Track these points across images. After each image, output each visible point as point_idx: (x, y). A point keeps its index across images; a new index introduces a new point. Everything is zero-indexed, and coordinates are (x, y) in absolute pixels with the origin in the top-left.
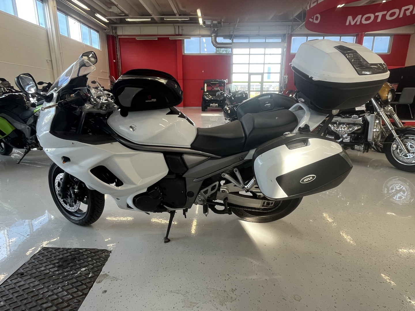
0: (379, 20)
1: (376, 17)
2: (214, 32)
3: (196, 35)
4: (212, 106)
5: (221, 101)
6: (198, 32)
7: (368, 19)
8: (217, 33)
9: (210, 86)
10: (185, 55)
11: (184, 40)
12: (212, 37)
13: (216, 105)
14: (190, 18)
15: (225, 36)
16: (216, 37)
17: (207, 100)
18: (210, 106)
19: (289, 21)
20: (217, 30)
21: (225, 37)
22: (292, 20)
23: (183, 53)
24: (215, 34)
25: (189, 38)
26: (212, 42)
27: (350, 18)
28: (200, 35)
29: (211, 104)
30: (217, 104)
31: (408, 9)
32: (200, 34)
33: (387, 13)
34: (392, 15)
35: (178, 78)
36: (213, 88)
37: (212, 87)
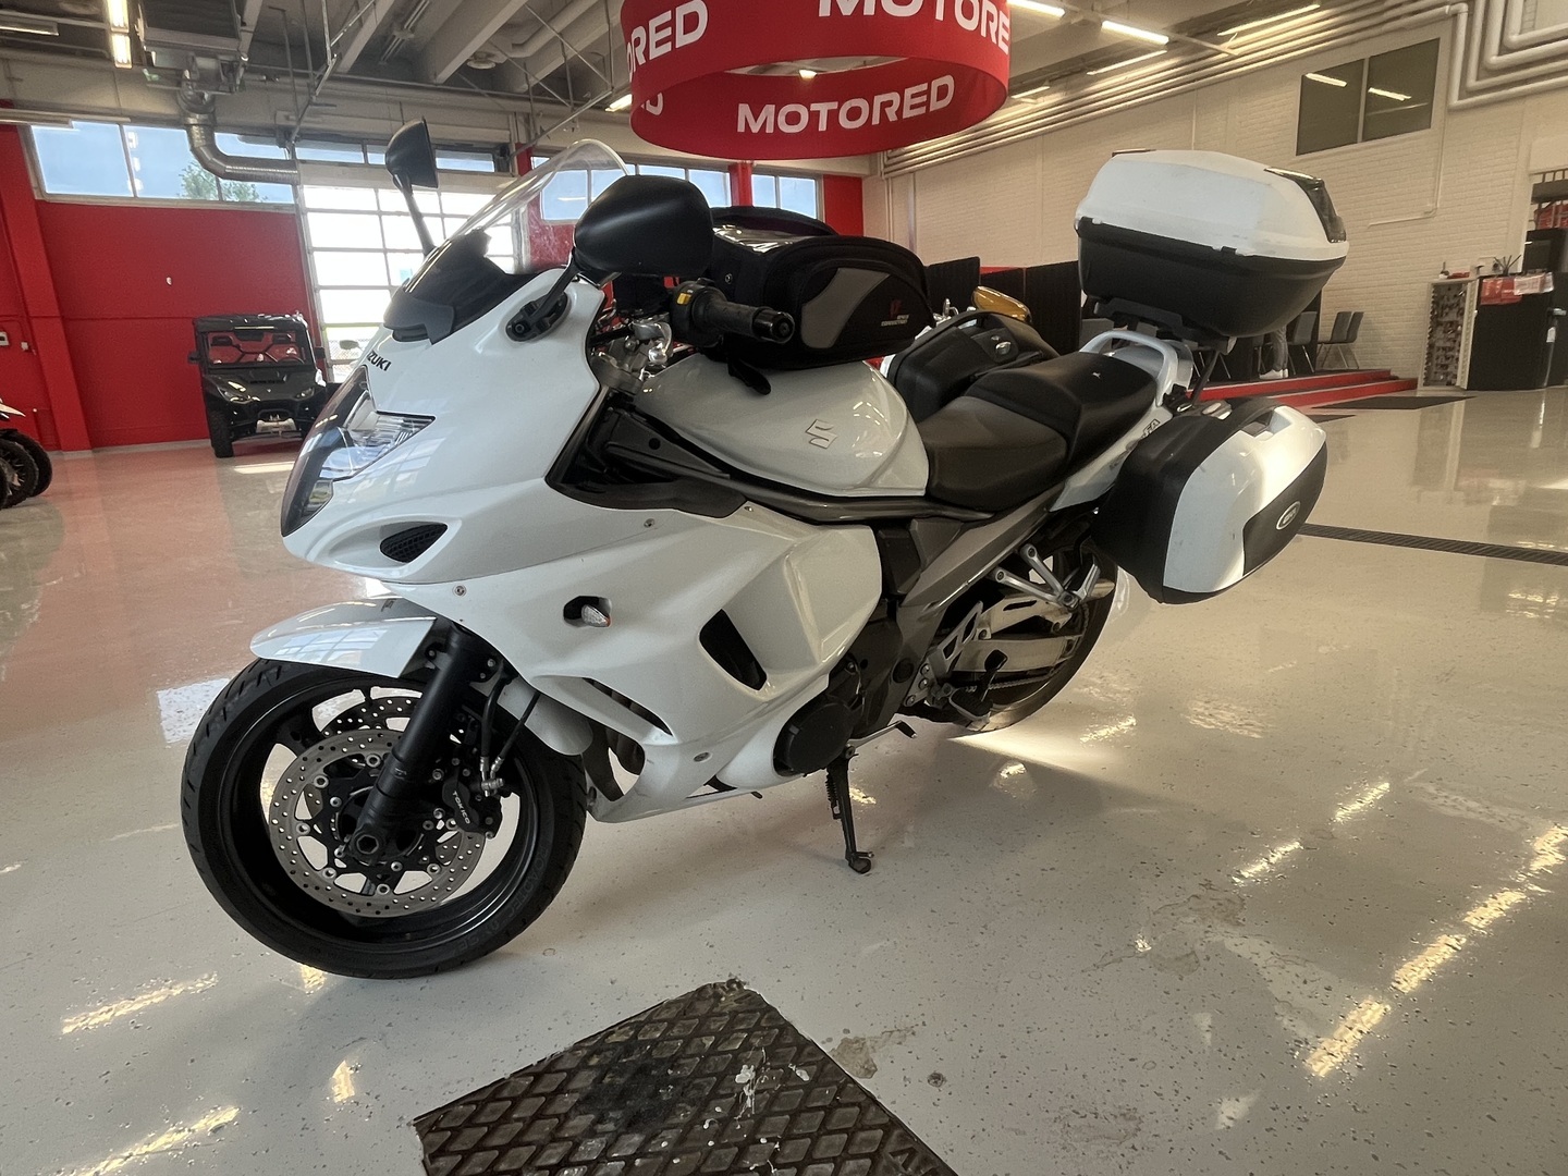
0: (823, 126)
1: (814, 116)
2: (196, 106)
3: (98, 110)
4: (265, 431)
5: (304, 403)
6: (107, 100)
7: (793, 118)
8: (213, 113)
9: (229, 343)
10: (47, 199)
11: (27, 129)
12: (188, 127)
13: (286, 423)
14: (60, 27)
15: (252, 128)
16: (210, 128)
17: (234, 406)
18: (258, 431)
19: (509, 98)
20: (213, 98)
21: (251, 133)
22: (527, 92)
23: (35, 192)
24: (203, 117)
25: (65, 123)
26: (193, 150)
27: (744, 110)
28: (122, 115)
29: (260, 422)
30: (290, 420)
31: (890, 104)
32: (120, 109)
33: (839, 107)
34: (854, 114)
35: (31, 314)
36: (244, 353)
37: (238, 347)
